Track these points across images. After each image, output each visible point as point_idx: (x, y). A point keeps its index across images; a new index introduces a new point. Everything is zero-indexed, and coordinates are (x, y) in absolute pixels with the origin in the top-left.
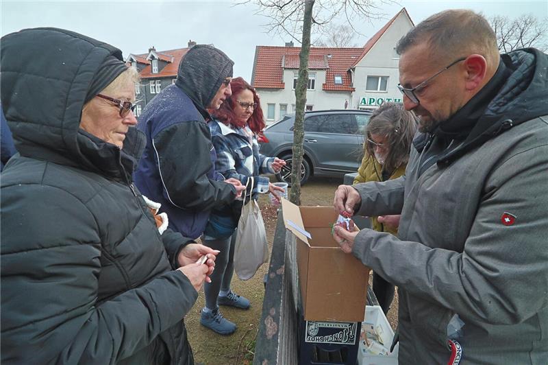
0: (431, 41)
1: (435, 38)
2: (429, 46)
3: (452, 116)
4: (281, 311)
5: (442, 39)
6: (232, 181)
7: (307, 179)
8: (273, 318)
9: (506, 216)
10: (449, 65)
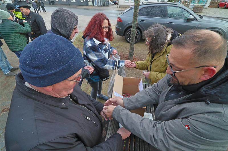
0: (194, 51)
1: (197, 50)
2: (192, 54)
3: (189, 85)
4: (109, 126)
5: (200, 53)
6: (88, 67)
7: (139, 40)
8: (106, 129)
9: (188, 126)
10: (197, 67)
